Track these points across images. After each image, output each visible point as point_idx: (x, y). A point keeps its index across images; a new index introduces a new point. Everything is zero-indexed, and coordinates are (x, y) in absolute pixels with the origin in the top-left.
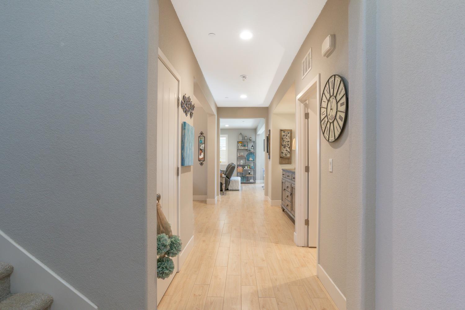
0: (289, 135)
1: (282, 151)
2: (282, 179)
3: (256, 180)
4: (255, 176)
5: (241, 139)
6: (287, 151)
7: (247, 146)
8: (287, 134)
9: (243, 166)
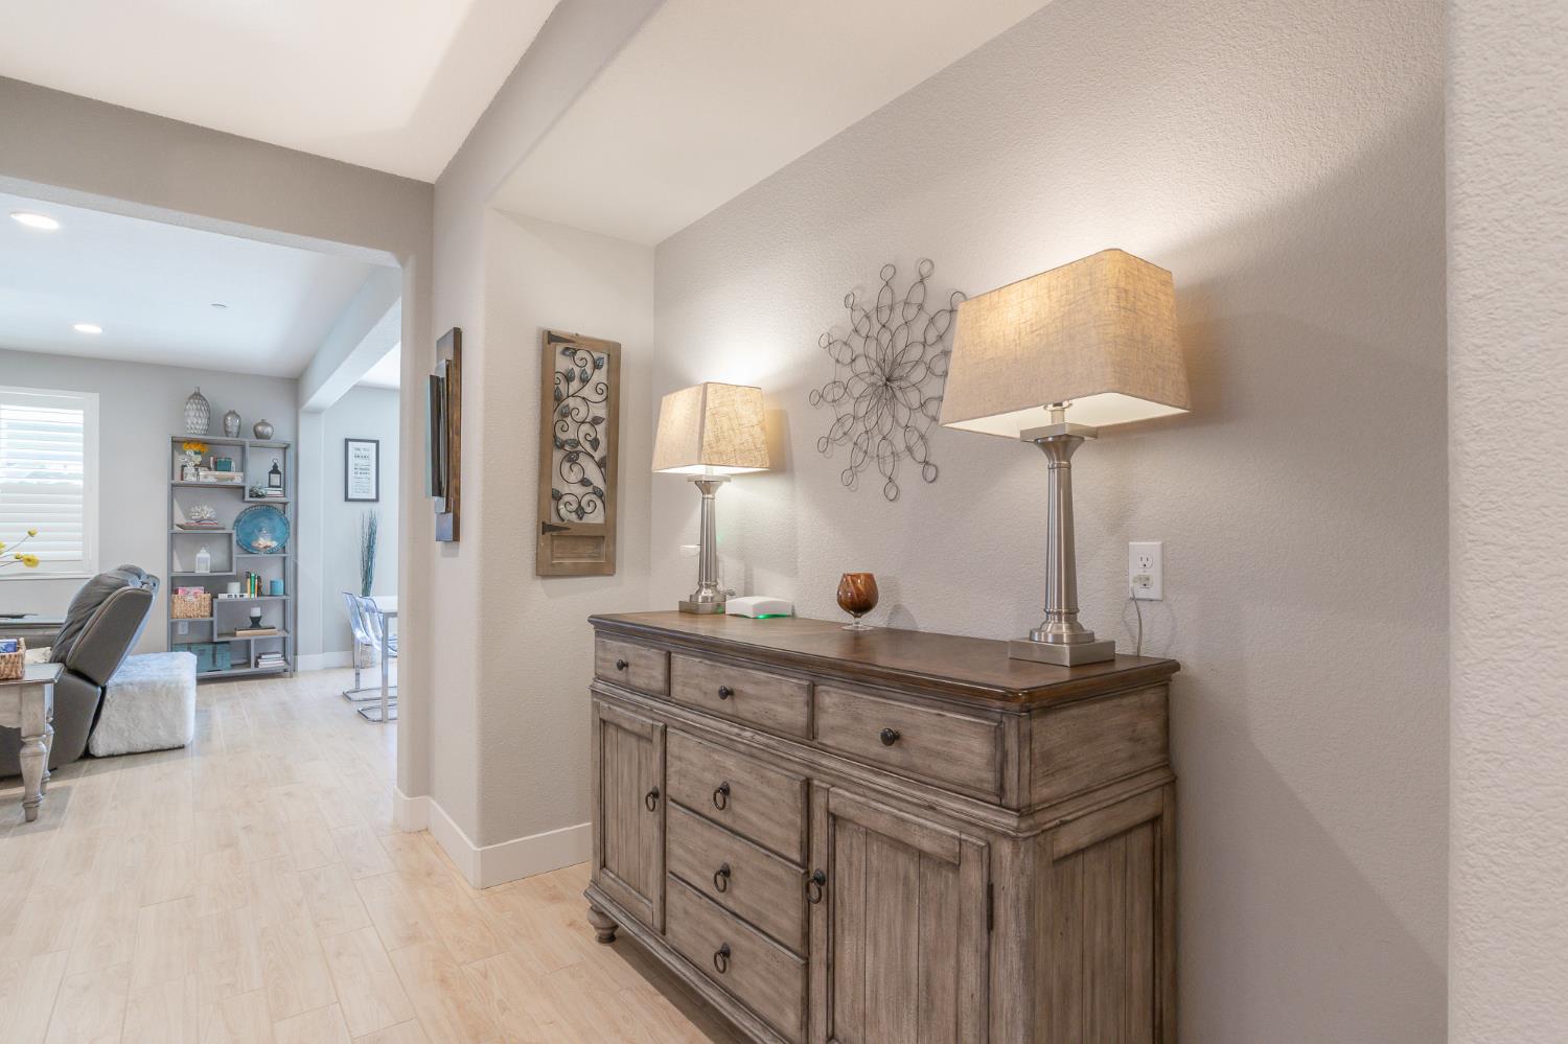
0: (600, 376)
1: (557, 484)
2: (594, 692)
3: (296, 654)
4: (290, 636)
5: (195, 423)
6: (585, 482)
7: (242, 469)
8: (589, 368)
9: (214, 584)
